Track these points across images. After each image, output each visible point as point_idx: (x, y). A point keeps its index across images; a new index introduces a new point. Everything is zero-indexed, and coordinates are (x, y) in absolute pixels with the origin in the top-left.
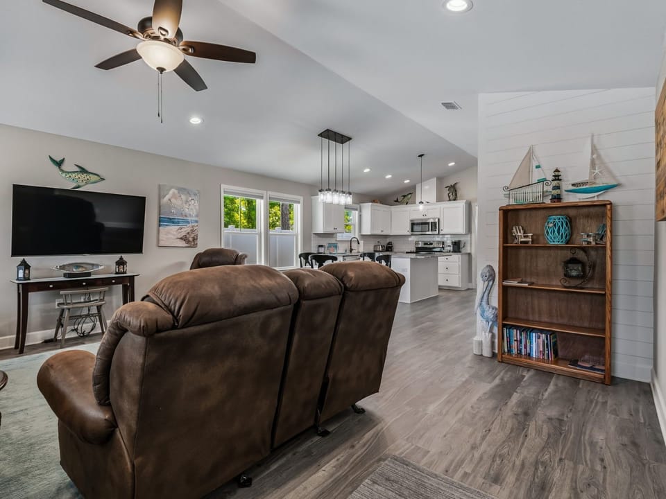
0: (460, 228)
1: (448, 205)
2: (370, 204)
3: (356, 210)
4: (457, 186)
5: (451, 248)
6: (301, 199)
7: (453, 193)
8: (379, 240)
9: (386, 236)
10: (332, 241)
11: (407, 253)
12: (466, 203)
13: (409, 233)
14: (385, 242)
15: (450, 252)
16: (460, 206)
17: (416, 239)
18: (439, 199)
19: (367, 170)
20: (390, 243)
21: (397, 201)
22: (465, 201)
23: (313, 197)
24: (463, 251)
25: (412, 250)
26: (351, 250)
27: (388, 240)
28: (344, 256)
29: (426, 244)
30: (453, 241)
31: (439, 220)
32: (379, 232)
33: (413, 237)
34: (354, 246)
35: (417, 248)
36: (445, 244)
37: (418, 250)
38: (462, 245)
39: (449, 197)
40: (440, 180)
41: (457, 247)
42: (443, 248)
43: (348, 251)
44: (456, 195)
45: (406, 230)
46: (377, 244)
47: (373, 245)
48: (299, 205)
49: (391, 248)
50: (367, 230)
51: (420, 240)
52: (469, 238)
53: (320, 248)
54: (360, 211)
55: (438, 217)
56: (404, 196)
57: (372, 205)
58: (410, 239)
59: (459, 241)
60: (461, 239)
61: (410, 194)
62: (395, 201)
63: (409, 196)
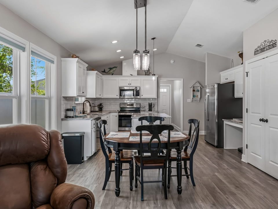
1: (145, 78)
12: (157, 78)
13: (118, 97)
15: (145, 110)
17: (120, 102)
19: (115, 42)
20: (101, 105)
22: (157, 76)
24: (153, 109)
26: (84, 112)
31: (140, 88)
32: (99, 96)
35: (121, 108)
36: (142, 105)
38: (153, 106)
39: (146, 73)
41: (151, 107)
45: (115, 94)
49: (102, 108)
53: (69, 112)
55: (140, 86)
56: (111, 69)
57: (96, 73)
60: (152, 102)
61: (115, 67)
62: (103, 72)
63: (114, 69)
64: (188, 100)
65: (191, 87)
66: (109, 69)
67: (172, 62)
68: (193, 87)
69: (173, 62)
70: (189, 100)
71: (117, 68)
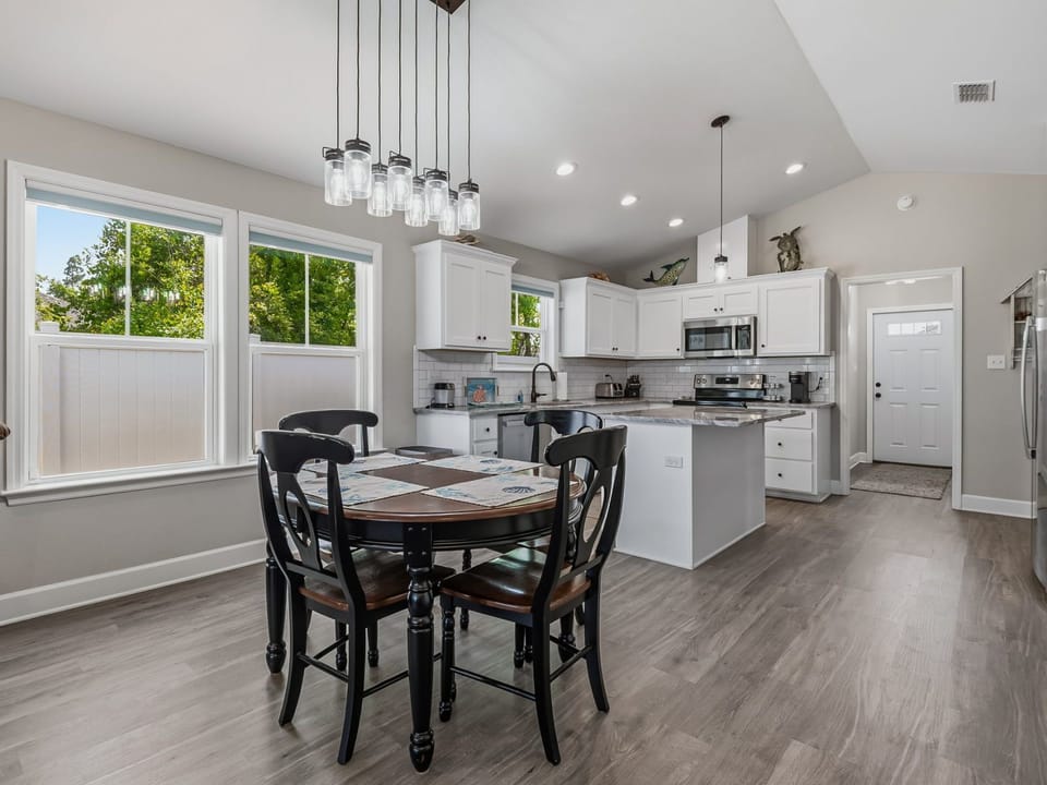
0: (811, 340)
1: (779, 285)
2: (584, 280)
3: (551, 294)
4: (799, 236)
5: (787, 393)
6: (377, 250)
7: (791, 252)
8: (608, 371)
9: (626, 362)
10: (482, 371)
11: (676, 403)
12: (827, 275)
13: (680, 355)
14: (622, 376)
15: (782, 400)
16: (810, 282)
17: (696, 370)
18: (755, 269)
19: (565, 169)
20: (634, 379)
21: (651, 279)
22: (824, 270)
23: (416, 249)
24: (817, 397)
25: (688, 395)
26: (534, 396)
27: (631, 371)
28: (500, 415)
29: (721, 380)
30: (794, 373)
31: (755, 319)
32: (606, 352)
33: (688, 363)
34: (544, 385)
35: (699, 391)
36: (769, 380)
37: (703, 396)
38: (813, 384)
39: (781, 263)
40: (757, 221)
41: (801, 389)
42: (764, 390)
43: (526, 399)
44: (798, 256)
45: (671, 346)
46: (604, 380)
47: (594, 383)
48: (370, 268)
49: (637, 389)
50: (577, 347)
51: (707, 372)
52: (832, 367)
53: (440, 391)
54: (561, 299)
55: (754, 312)
56: (668, 267)
57: (588, 283)
58: (682, 369)
59: (807, 374)
60: (811, 369)
61: (682, 260)
62: (647, 280)
63: (680, 267)
64: (990, 359)
65: (1008, 300)
66: (665, 270)
67: (903, 203)
68: (1015, 299)
69: (909, 201)
70: (998, 361)
71: (689, 262)
